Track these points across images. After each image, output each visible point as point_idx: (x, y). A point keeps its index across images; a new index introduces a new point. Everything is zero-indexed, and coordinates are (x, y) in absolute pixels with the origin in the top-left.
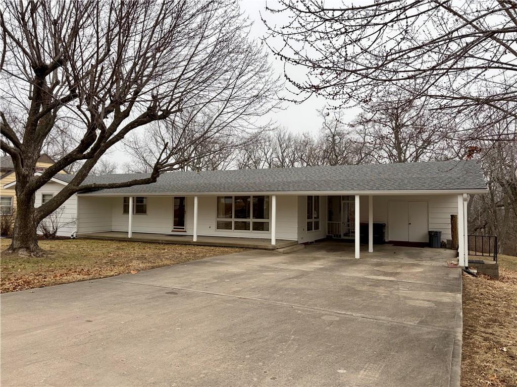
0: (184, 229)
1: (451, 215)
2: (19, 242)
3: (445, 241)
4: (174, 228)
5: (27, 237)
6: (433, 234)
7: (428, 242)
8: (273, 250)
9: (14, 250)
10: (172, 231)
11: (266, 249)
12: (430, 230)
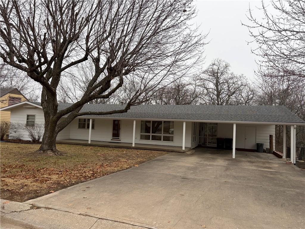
0: (119, 139)
1: (270, 135)
2: (47, 146)
3: (265, 149)
4: (113, 138)
5: (52, 143)
6: (259, 145)
7: (256, 149)
8: (183, 152)
9: (44, 151)
10: (111, 140)
11: (179, 152)
12: (257, 143)
